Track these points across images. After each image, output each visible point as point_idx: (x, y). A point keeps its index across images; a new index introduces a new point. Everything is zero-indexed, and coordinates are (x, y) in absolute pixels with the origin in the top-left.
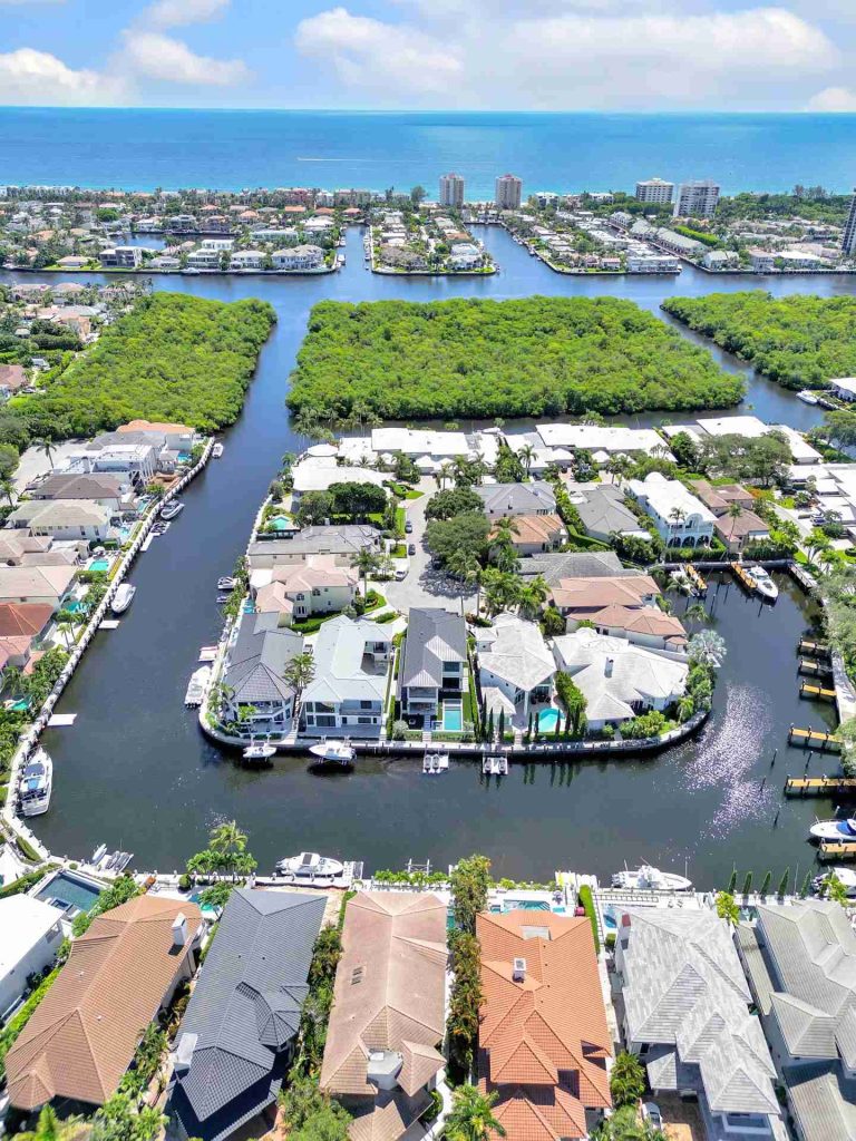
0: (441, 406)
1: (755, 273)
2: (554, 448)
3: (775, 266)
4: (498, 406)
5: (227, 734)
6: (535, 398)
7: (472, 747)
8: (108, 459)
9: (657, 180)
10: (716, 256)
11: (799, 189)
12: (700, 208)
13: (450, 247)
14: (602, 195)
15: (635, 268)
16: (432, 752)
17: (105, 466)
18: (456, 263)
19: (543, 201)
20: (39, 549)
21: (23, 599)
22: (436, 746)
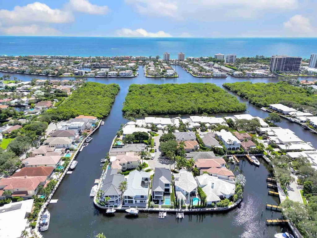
0: (164, 111)
1: (247, 77)
2: (195, 122)
3: (252, 75)
4: (179, 111)
5: (102, 205)
6: (189, 109)
7: (173, 210)
8: (72, 126)
9: (220, 54)
10: (236, 73)
11: (257, 56)
12: (231, 61)
13: (166, 70)
14: (206, 58)
15: (215, 76)
16: (161, 211)
17: (71, 128)
18: (168, 75)
19: (190, 59)
20: (51, 151)
21: (46, 165)
22: (163, 209)
